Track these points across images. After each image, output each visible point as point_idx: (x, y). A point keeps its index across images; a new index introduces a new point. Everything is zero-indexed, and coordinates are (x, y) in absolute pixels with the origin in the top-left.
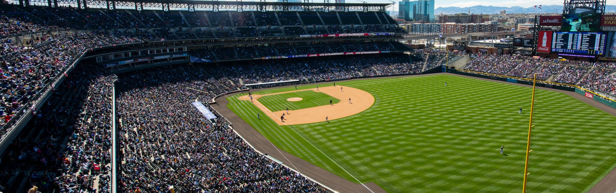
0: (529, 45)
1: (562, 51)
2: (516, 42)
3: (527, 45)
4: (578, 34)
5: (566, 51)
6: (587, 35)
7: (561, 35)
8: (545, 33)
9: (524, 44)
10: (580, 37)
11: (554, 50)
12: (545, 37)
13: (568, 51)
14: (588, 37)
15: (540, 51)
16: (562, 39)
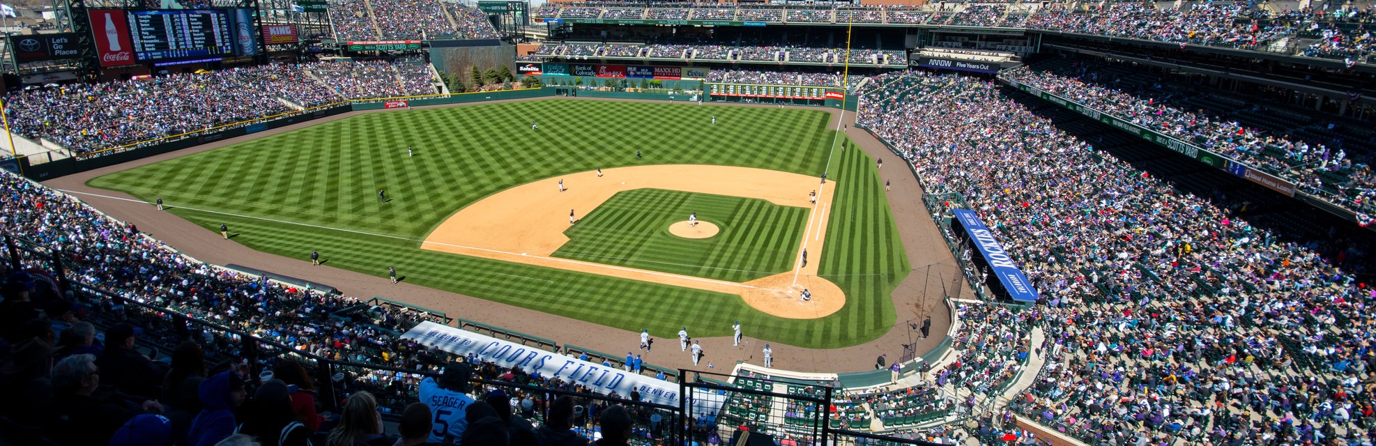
0: (71, 52)
1: (160, 57)
2: (26, 47)
3: (65, 53)
4: (179, 14)
5: (168, 55)
6: (196, 16)
7: (146, 18)
8: (108, 16)
9: (53, 51)
10: (185, 22)
11: (142, 56)
12: (110, 25)
13: (173, 54)
14: (199, 19)
15: (110, 63)
16: (152, 29)
